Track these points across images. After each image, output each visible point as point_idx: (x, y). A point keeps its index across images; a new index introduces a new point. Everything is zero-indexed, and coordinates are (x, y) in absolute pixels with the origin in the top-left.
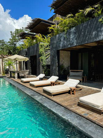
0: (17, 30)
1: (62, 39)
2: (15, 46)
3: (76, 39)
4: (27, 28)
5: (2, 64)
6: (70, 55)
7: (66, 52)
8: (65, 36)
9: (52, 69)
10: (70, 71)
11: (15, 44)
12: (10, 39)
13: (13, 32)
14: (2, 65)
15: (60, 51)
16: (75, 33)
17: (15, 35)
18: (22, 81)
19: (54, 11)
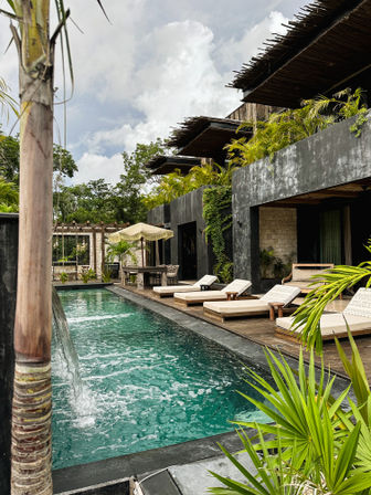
0: (142, 148)
1: (263, 177)
2: (135, 195)
3: (298, 177)
4: (170, 145)
5: (103, 250)
6: (295, 218)
7: (282, 209)
8: (270, 168)
9: (238, 262)
10: (294, 265)
11: (136, 191)
12: (122, 176)
13: (130, 155)
14: (103, 253)
15: (261, 208)
16: (296, 160)
17: (135, 163)
18: (155, 293)
19: (242, 98)
